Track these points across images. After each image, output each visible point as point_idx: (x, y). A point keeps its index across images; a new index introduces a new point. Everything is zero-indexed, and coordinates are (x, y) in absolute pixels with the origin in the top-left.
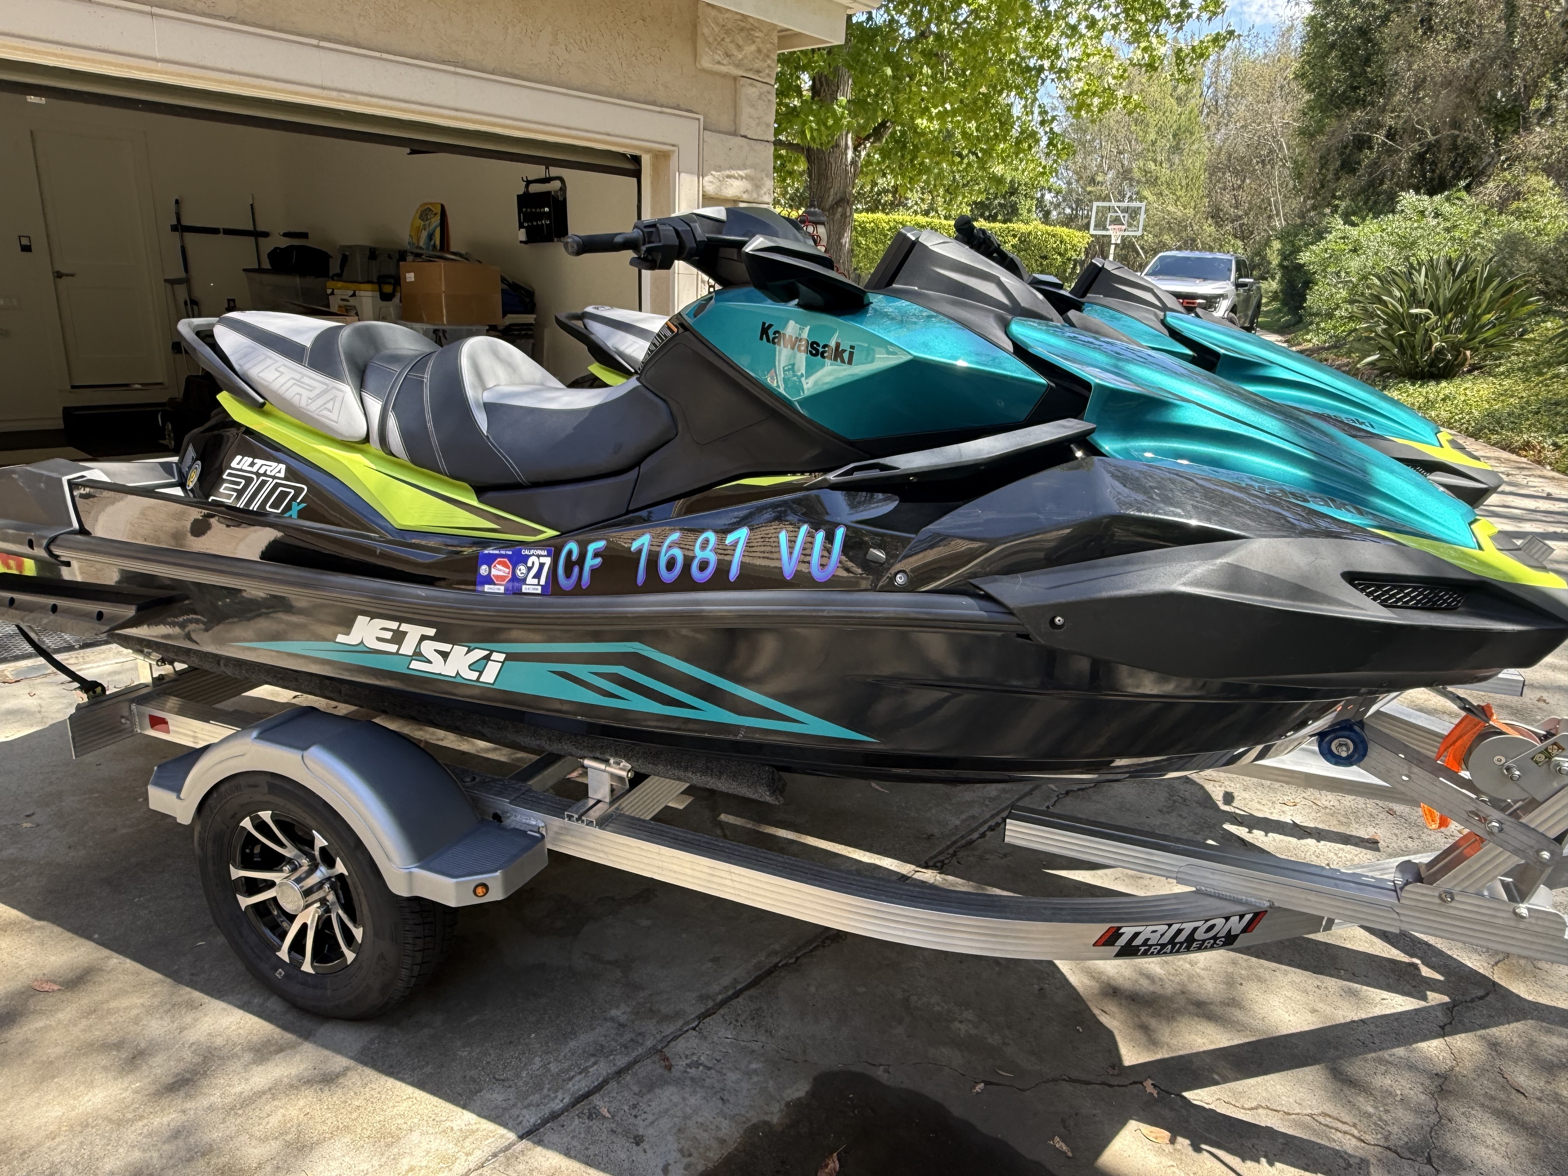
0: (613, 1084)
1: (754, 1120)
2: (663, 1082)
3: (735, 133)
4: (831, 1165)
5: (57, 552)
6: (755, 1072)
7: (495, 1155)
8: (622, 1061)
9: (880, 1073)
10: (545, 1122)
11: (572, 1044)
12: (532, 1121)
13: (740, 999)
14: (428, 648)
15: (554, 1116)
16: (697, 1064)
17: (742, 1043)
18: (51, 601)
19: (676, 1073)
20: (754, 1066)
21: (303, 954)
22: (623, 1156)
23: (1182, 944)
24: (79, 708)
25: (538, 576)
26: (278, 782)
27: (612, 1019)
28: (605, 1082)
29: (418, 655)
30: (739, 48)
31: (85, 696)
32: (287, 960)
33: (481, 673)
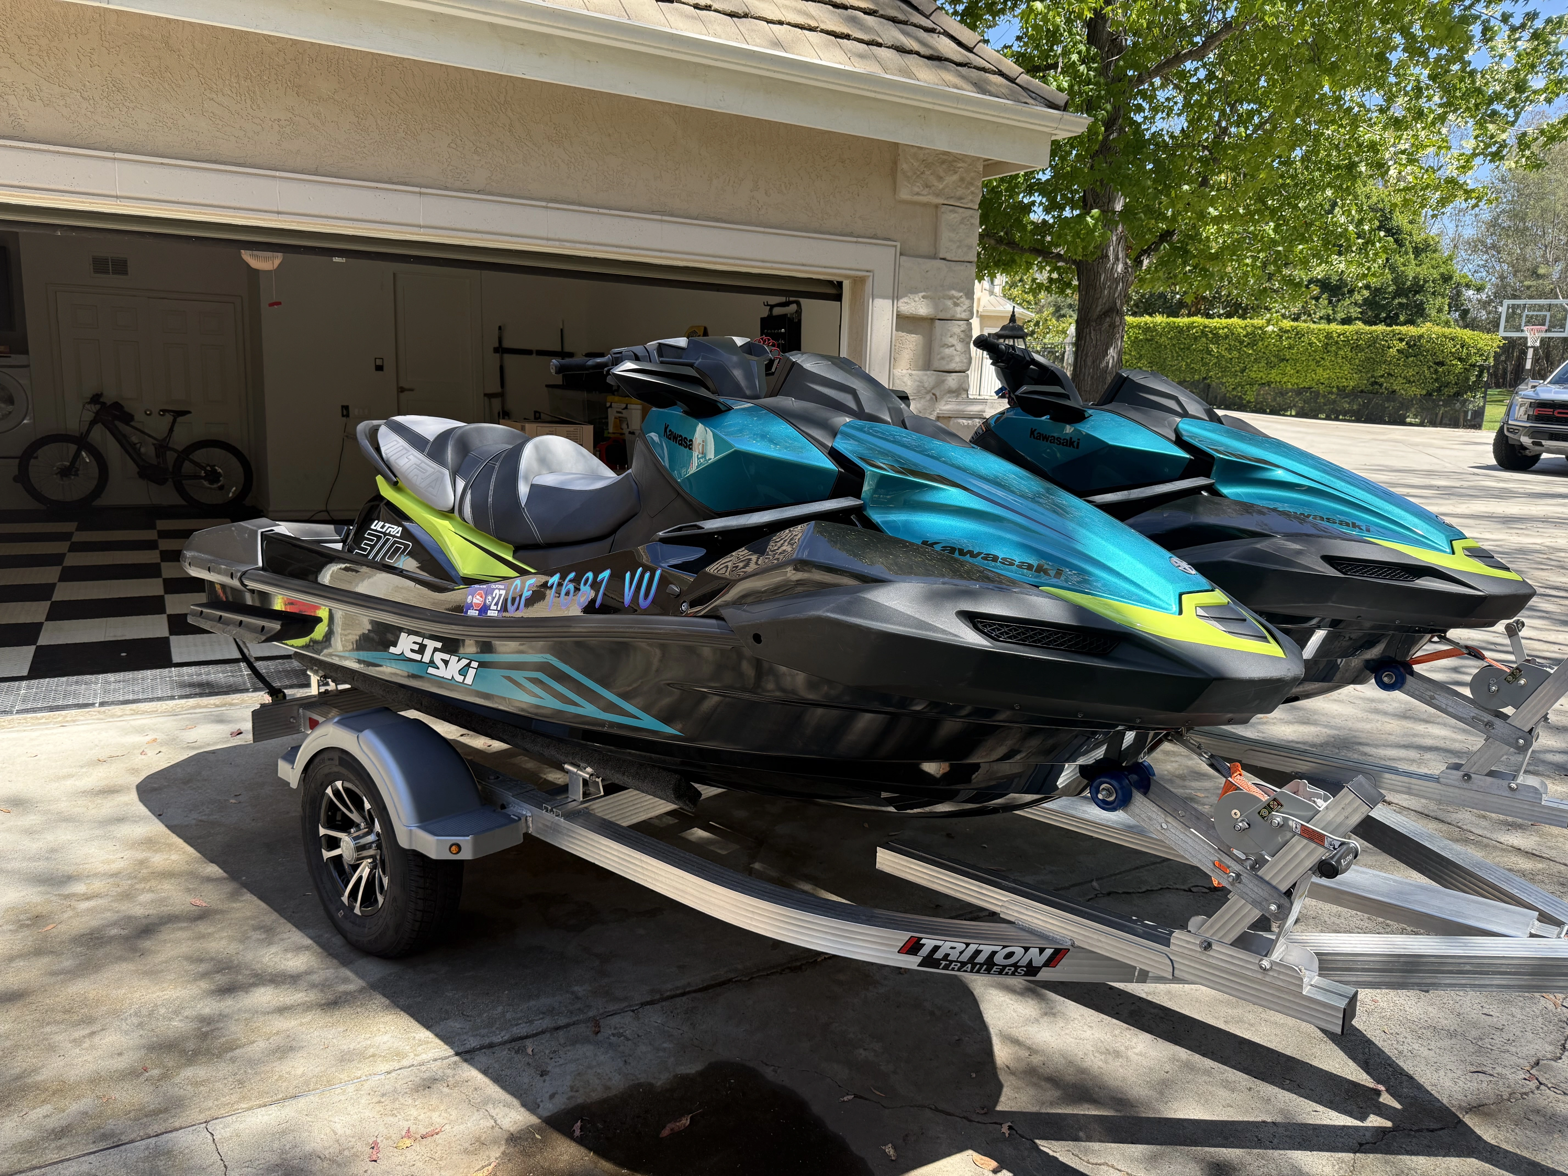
0: (548, 1035)
1: (642, 1080)
2: (586, 1041)
3: (934, 257)
4: (684, 1121)
5: (246, 582)
6: (664, 1050)
7: (435, 1060)
8: (562, 1021)
9: (769, 1073)
10: (482, 1048)
11: (532, 1003)
12: (473, 1045)
13: (684, 998)
14: (438, 656)
15: (491, 1046)
16: (620, 1035)
17: (666, 1028)
18: (239, 618)
19: (600, 1037)
20: (665, 1045)
21: (356, 901)
22: (526, 1080)
23: (982, 965)
24: (263, 706)
25: (496, 604)
26: (344, 756)
27: (573, 993)
28: (543, 1032)
29: (432, 663)
30: (940, 179)
31: (270, 699)
32: (347, 904)
33: (465, 677)
